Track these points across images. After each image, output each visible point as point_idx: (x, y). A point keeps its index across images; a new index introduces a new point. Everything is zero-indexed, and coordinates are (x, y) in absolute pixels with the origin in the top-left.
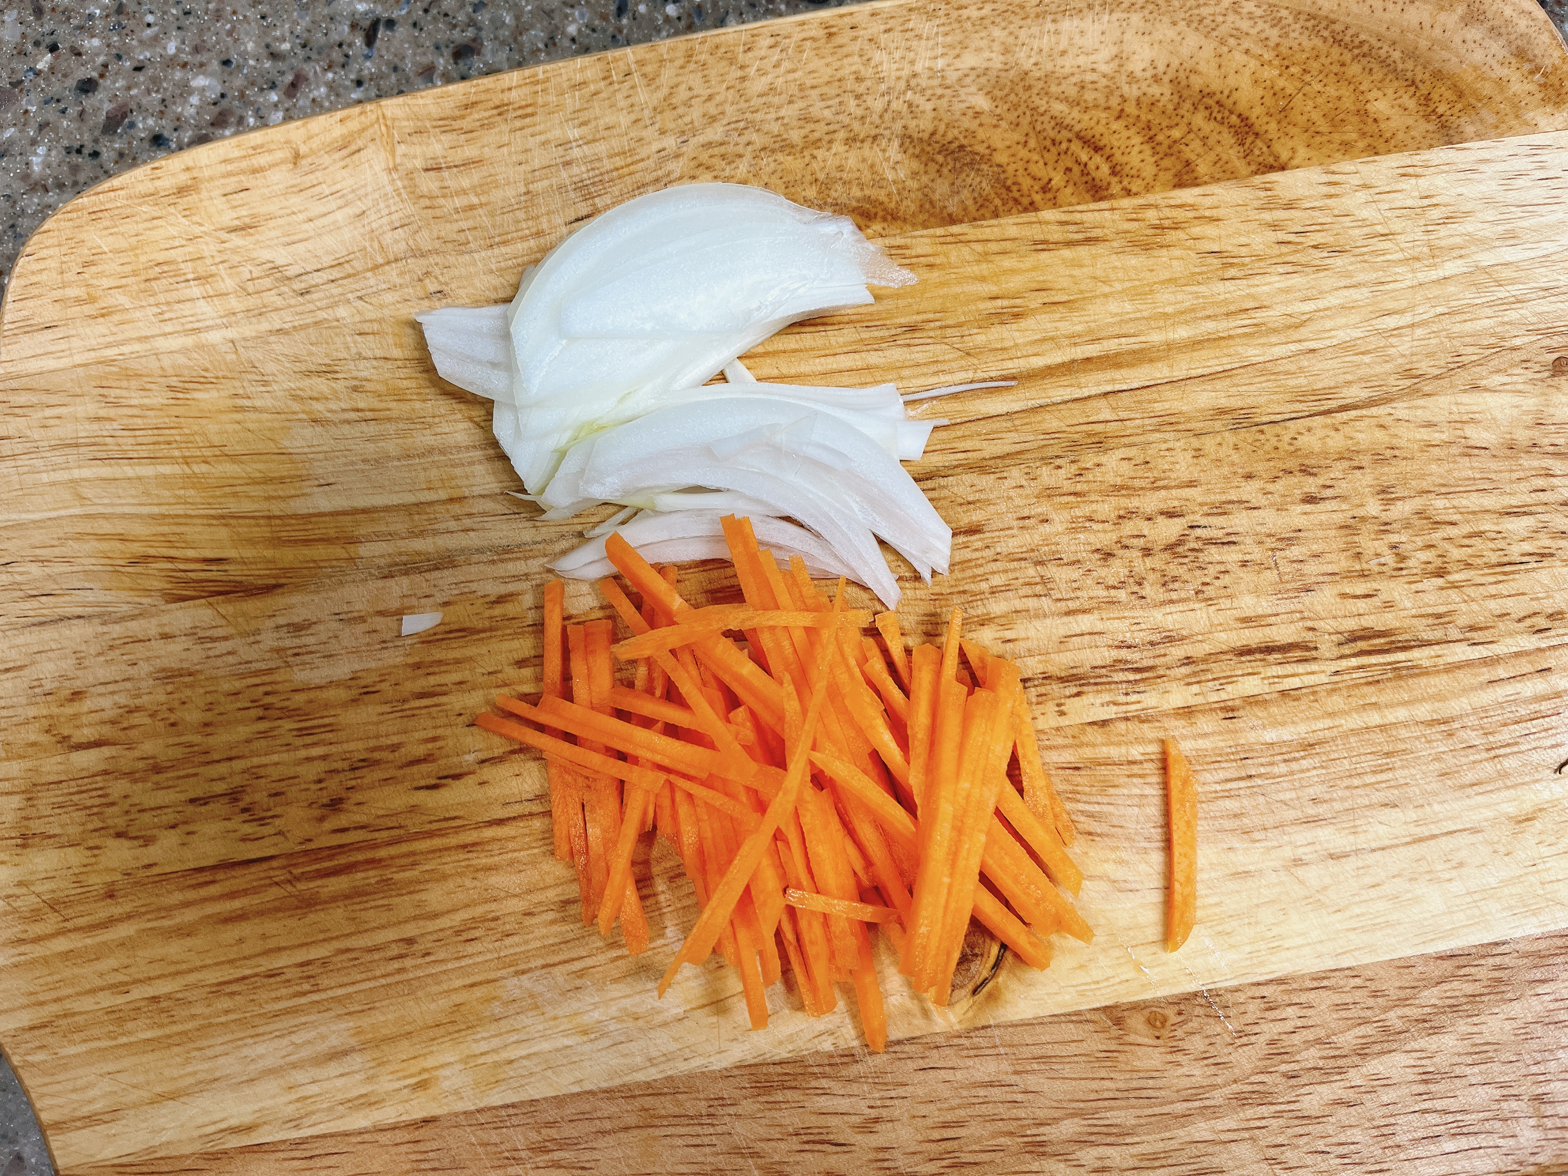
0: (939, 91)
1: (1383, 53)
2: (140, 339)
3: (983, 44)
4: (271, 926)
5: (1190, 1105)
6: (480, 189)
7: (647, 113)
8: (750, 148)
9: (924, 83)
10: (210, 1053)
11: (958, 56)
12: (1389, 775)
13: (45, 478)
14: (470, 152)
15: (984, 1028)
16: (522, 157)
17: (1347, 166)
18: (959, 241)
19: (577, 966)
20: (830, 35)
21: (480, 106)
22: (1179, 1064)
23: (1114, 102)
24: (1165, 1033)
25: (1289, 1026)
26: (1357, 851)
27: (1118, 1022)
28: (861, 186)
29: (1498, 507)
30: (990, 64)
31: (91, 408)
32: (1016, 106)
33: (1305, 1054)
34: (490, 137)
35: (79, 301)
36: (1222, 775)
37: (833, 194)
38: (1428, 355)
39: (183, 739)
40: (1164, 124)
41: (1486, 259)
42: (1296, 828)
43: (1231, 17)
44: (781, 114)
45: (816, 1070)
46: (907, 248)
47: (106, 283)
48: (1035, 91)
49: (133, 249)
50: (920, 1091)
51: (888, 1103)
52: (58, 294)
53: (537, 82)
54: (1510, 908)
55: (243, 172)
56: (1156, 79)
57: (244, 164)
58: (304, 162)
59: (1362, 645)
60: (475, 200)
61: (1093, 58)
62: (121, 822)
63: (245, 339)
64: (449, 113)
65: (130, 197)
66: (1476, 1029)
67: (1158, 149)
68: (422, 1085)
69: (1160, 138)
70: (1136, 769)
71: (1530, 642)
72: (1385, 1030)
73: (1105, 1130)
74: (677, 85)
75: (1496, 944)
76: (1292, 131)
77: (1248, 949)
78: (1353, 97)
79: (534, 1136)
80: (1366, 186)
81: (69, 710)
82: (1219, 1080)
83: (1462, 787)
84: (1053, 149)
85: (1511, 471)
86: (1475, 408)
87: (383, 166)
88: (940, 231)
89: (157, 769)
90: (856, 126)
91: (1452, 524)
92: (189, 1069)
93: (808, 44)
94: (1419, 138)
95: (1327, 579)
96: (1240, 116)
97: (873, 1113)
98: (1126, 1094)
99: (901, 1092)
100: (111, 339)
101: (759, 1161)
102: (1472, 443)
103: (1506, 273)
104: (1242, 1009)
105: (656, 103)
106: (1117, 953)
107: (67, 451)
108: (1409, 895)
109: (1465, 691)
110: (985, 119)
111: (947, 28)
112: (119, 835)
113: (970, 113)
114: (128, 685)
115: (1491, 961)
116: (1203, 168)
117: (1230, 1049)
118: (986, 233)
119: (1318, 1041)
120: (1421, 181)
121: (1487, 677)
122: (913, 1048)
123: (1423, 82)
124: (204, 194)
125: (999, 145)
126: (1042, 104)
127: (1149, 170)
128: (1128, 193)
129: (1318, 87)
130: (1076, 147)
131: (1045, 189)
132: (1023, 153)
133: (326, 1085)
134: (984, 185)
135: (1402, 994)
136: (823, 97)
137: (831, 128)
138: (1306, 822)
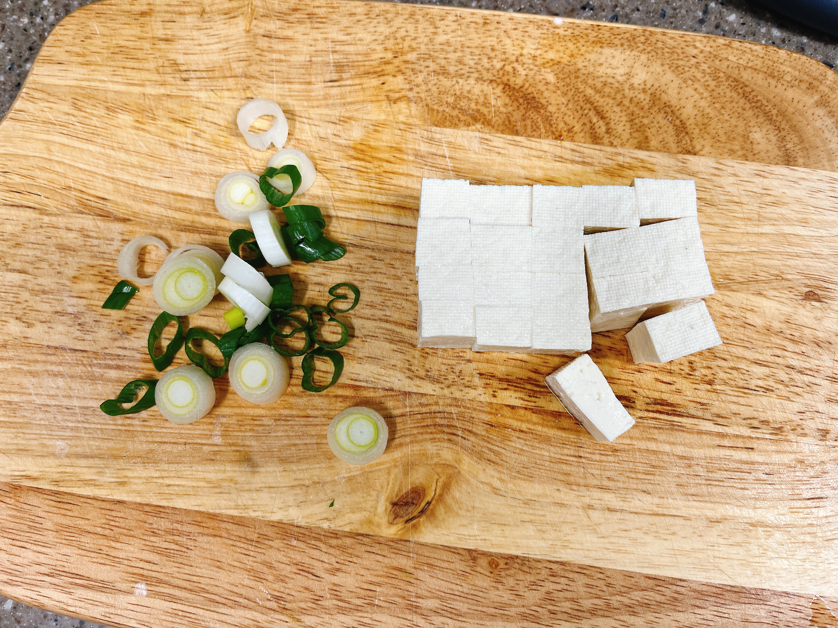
0: (532, 67)
1: (767, 109)
2: (101, 81)
3: (561, 49)
4: (76, 385)
5: (497, 611)
6: (287, 53)
7: (382, 37)
8: (427, 69)
9: (524, 61)
10: (27, 436)
11: (546, 52)
12: (651, 477)
13: (35, 135)
14: (289, 33)
15: (406, 541)
16: (313, 43)
17: (729, 162)
18: (517, 144)
19: (216, 449)
20: (485, 23)
21: (300, 12)
22: (497, 589)
23: (619, 96)
24: (496, 572)
25: (559, 587)
26: (622, 511)
27: (474, 559)
28: (477, 103)
29: (751, 358)
30: (562, 60)
31: (66, 107)
32: (568, 85)
33: (563, 604)
34: (301, 28)
35: (78, 55)
36: (566, 451)
37: (462, 104)
38: (741, 270)
39: (61, 281)
40: (641, 114)
41: (787, 229)
42: (595, 489)
43: (693, 70)
44: (448, 56)
45: (317, 536)
46: (490, 141)
47: (94, 49)
48: (580, 80)
49: (111, 36)
50: (365, 563)
51: (347, 563)
52: (69, 48)
53: (333, 8)
54: (693, 564)
55: (175, 13)
56: (644, 91)
57: (176, 9)
58: (206, 16)
59: (659, 407)
60: (283, 57)
61: (615, 71)
62: (20, 313)
63: (151, 95)
64: (284, 10)
65: (117, 11)
66: (656, 620)
67: (635, 126)
68: (122, 484)
69: (637, 121)
70: (522, 435)
71: (746, 432)
72: (608, 605)
73: (450, 610)
74: (400, 28)
75: (681, 580)
76: (706, 136)
77: (551, 542)
78: (743, 128)
79: (168, 525)
80: (735, 175)
81: (12, 251)
82: (515, 603)
83: (687, 494)
84: (580, 112)
85: (765, 342)
86: (756, 304)
87: (244, 28)
88: (510, 137)
89: (44, 292)
90: (485, 73)
91: (724, 359)
92: (15, 441)
93: (473, 25)
94: (772, 158)
95: (650, 368)
96: (681, 121)
97: (338, 566)
98: (466, 596)
99: (355, 560)
100: (87, 77)
101: (274, 572)
102: (747, 321)
103: (795, 240)
104: (538, 571)
105: (387, 34)
106: (483, 524)
107: (50, 125)
108: (642, 541)
109: (703, 446)
110: (551, 87)
111: (546, 36)
112: (17, 318)
113: (544, 81)
114: (43, 247)
115: (675, 588)
116: (653, 143)
117: (526, 589)
118: (533, 145)
119: (572, 600)
120: (766, 181)
121: (718, 443)
122: (368, 540)
123: (784, 129)
124: (153, 18)
125: (553, 102)
126: (582, 87)
127: (626, 136)
128: (612, 144)
129: (726, 117)
130: (592, 113)
131: (570, 131)
132: (563, 109)
133: (78, 470)
134: (539, 120)
135: (623, 589)
136: (472, 53)
137: (471, 70)
138: (601, 488)
